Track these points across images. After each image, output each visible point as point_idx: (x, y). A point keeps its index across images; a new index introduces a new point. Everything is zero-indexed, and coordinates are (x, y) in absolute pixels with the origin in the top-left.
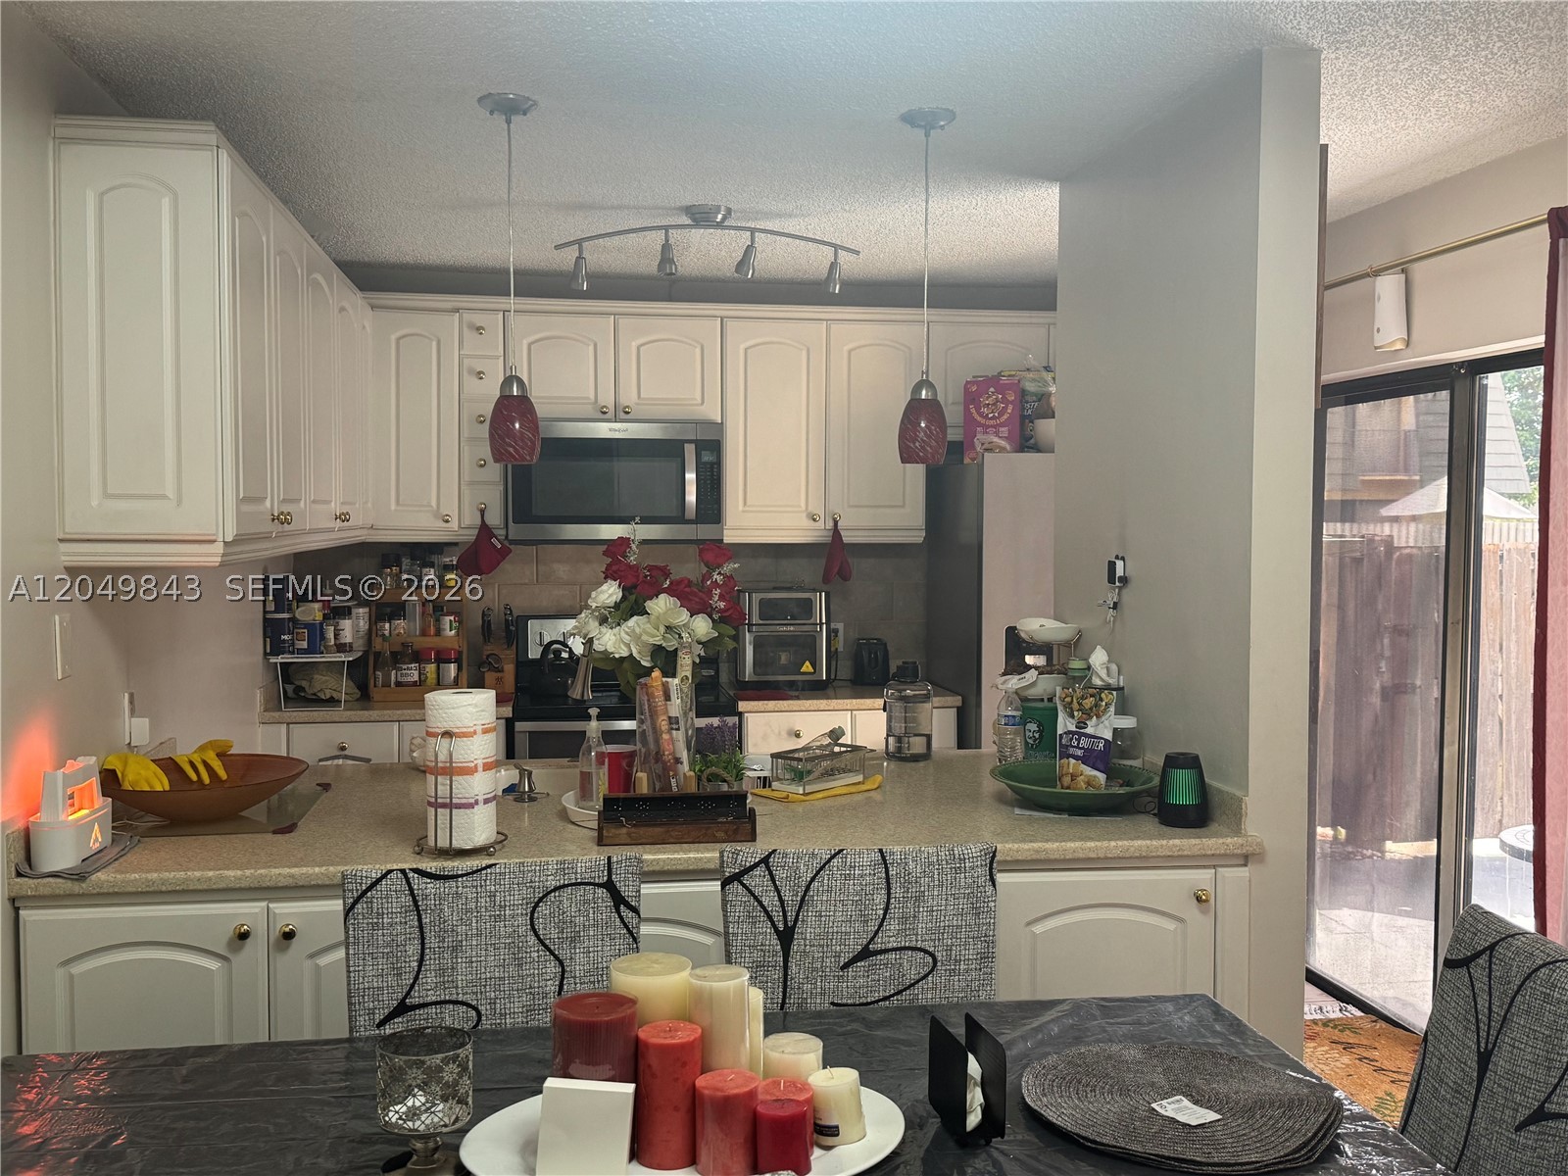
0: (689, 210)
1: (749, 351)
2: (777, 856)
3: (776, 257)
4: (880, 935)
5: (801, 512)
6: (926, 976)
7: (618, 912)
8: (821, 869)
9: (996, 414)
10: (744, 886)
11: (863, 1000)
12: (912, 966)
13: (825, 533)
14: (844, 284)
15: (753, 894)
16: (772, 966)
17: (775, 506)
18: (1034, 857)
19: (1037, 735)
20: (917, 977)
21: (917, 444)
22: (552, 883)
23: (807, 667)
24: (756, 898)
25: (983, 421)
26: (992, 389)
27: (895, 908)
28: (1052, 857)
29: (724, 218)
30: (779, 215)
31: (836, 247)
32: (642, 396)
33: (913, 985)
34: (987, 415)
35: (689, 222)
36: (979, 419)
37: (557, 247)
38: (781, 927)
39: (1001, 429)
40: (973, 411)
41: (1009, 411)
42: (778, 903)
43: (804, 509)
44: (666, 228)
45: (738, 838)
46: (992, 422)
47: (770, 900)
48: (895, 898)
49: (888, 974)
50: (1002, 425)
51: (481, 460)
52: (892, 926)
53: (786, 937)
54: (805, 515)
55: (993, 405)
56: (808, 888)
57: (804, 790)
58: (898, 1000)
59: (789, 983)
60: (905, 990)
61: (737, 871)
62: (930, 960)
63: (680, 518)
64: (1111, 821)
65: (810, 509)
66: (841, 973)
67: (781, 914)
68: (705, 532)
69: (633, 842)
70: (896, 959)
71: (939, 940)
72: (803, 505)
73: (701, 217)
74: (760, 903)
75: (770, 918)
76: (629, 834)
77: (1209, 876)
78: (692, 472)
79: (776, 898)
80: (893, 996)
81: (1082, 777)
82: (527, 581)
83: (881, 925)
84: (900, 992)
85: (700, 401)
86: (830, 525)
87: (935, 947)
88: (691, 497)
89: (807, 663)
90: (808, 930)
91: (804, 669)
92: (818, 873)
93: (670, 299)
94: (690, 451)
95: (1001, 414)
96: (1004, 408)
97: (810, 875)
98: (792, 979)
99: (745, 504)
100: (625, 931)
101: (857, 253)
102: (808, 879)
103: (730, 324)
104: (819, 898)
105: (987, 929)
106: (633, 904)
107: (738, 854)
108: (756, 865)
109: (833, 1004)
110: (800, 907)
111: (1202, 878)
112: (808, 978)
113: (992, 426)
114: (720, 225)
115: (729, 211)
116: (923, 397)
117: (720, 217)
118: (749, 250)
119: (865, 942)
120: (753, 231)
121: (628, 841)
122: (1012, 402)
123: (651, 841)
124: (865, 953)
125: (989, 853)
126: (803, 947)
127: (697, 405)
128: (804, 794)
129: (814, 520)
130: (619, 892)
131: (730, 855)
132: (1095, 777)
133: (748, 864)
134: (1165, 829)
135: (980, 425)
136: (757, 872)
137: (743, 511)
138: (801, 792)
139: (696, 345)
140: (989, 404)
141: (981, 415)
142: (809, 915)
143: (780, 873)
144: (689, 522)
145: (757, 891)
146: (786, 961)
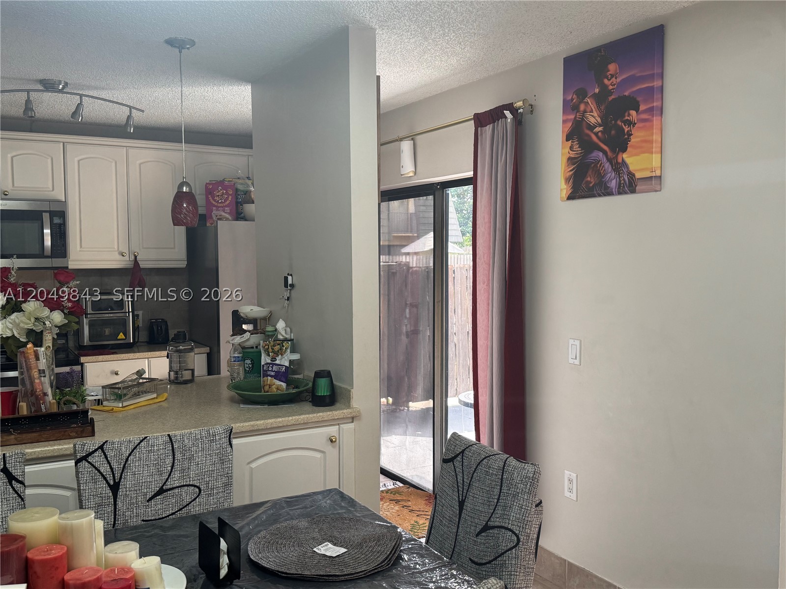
0: (42, 82)
1: (81, 162)
2: (108, 444)
3: (93, 111)
4: (169, 480)
5: (114, 251)
6: (195, 499)
7: (11, 485)
8: (135, 448)
9: (223, 201)
10: (89, 462)
11: (161, 516)
12: (187, 495)
13: (129, 263)
14: (135, 128)
15: (94, 467)
16: (107, 505)
17: (99, 248)
18: (251, 429)
19: (251, 366)
20: (190, 500)
21: (182, 216)
23: (121, 336)
24: (96, 469)
25: (216, 204)
26: (220, 188)
27: (177, 465)
28: (260, 428)
29: (64, 88)
30: (96, 88)
31: (131, 107)
32: (15, 185)
33: (188, 505)
34: (218, 201)
35: (42, 88)
36: (214, 203)
38: (112, 483)
39: (227, 208)
40: (211, 198)
41: (230, 199)
42: (110, 470)
43: (116, 249)
44: (28, 91)
45: (84, 435)
46: (221, 205)
47: (105, 469)
48: (178, 459)
49: (174, 501)
50: (226, 206)
52: (176, 475)
53: (115, 488)
54: (117, 253)
55: (221, 195)
56: (127, 460)
57: (122, 405)
58: (180, 514)
59: (117, 513)
60: (184, 508)
61: (84, 454)
62: (197, 490)
63: (41, 255)
64: (289, 406)
65: (120, 249)
66: (147, 504)
67: (111, 476)
68: (57, 262)
69: (19, 443)
70: (178, 492)
71: (202, 479)
72: (116, 247)
73: (49, 86)
74: (99, 471)
75: (105, 479)
76: (16, 439)
77: (336, 429)
78: (47, 229)
79: (109, 467)
80: (177, 512)
81: (274, 386)
83: (170, 475)
84: (181, 509)
85: (51, 189)
86: (133, 258)
87: (200, 483)
88: (48, 242)
89: (121, 334)
90: (128, 483)
91: (119, 337)
92: (133, 451)
93: (31, 131)
94: (46, 217)
95: (226, 201)
96: (227, 198)
97: (128, 453)
98: (119, 510)
99: (81, 247)
100: (16, 495)
101: (143, 111)
102: (127, 455)
103: (69, 147)
104: (134, 464)
105: (228, 470)
106: (20, 479)
107: (84, 445)
108: (96, 450)
109: (143, 521)
110: (123, 471)
111: (333, 430)
112: (128, 508)
113: (221, 207)
114: (61, 91)
115: (66, 84)
116: (184, 191)
117: (61, 86)
118: (79, 105)
119: (161, 485)
120: (81, 96)
121: (16, 442)
122: (231, 195)
123: (29, 441)
124: (161, 491)
125: (229, 430)
126: (125, 492)
127: (49, 191)
128: (122, 407)
129: (123, 256)
130: (11, 473)
131: (80, 446)
132: (281, 385)
133: (91, 450)
134: (315, 408)
135: (215, 206)
136: (96, 454)
137: (80, 251)
138: (121, 406)
139: (48, 157)
140: (218, 196)
141: (215, 201)
142: (128, 475)
143: (110, 454)
144: (47, 257)
145: (97, 465)
146: (115, 501)
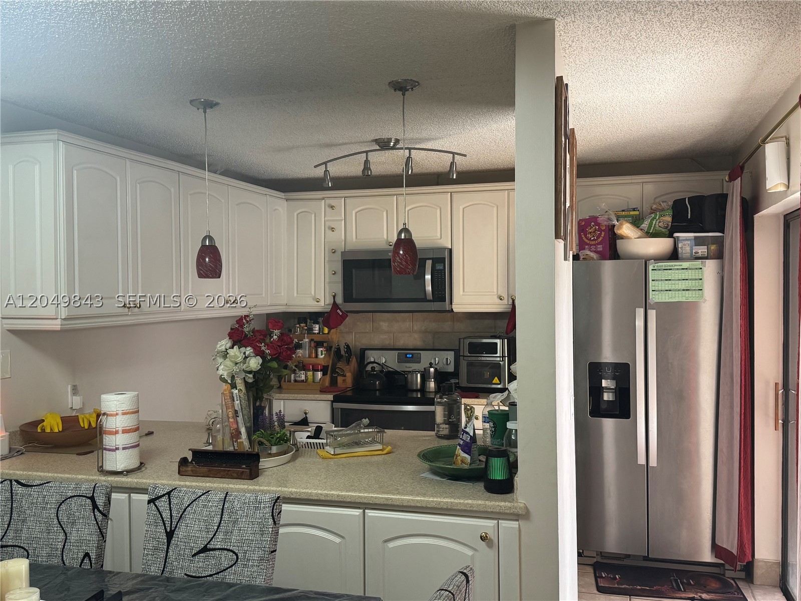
0: (377, 141)
1: (465, 209)
2: (176, 491)
3: (425, 161)
4: (214, 540)
5: (493, 295)
6: (231, 566)
7: (94, 512)
8: (194, 501)
9: (595, 238)
10: (156, 506)
11: (200, 575)
12: (226, 559)
13: (508, 306)
14: (458, 173)
15: (159, 511)
16: (161, 550)
17: (480, 292)
20: (227, 566)
22: (70, 494)
23: (496, 380)
24: (160, 513)
25: (588, 242)
26: (593, 224)
27: (223, 526)
29: (395, 144)
30: (429, 140)
31: (454, 153)
33: (225, 570)
34: (591, 238)
35: (378, 148)
36: (586, 241)
37: (315, 167)
38: (168, 529)
39: (599, 246)
40: (583, 236)
41: (602, 236)
42: (169, 517)
43: (496, 293)
44: (367, 152)
45: (243, 477)
46: (593, 243)
47: (167, 515)
48: (224, 520)
49: (214, 562)
50: (598, 244)
51: (333, 271)
52: (220, 536)
53: (170, 535)
54: (496, 296)
55: (594, 232)
56: (185, 510)
58: (216, 577)
59: (167, 560)
60: (220, 572)
61: (154, 497)
62: (235, 557)
63: (425, 300)
65: (499, 293)
66: (192, 559)
67: (170, 523)
68: (436, 306)
70: (219, 554)
71: (241, 546)
72: (495, 291)
73: (384, 145)
74: (161, 516)
75: (164, 524)
76: (192, 471)
77: (492, 525)
78: (429, 275)
79: (169, 514)
80: (214, 574)
81: (459, 457)
82: (368, 331)
83: (215, 535)
84: (217, 573)
85: (439, 237)
86: (511, 301)
87: (239, 550)
88: (429, 288)
89: (496, 378)
90: (180, 533)
91: (494, 381)
92: (192, 502)
93: (438, 184)
94: (429, 264)
95: (598, 237)
96: (600, 235)
97: (188, 503)
98: (169, 558)
99: (464, 291)
100: (95, 523)
101: (465, 156)
102: (187, 505)
103: (454, 195)
104: (189, 516)
105: (265, 544)
107: (156, 489)
108: (164, 495)
109: (186, 574)
110: (179, 520)
111: (488, 525)
112: (176, 559)
113: (593, 245)
114: (393, 148)
115: (397, 141)
117: (392, 144)
119: (206, 543)
120: (410, 149)
121: (192, 474)
122: (603, 231)
123: (202, 475)
124: (205, 550)
125: (274, 500)
126: (176, 542)
127: (438, 239)
128: (334, 455)
129: (501, 299)
130: (96, 502)
131: (152, 489)
133: (160, 494)
134: (489, 494)
135: (588, 244)
136: (163, 499)
137: (463, 295)
138: (332, 453)
139: (437, 208)
140: (591, 232)
141: (587, 239)
142: (182, 525)
143: (174, 501)
144: (430, 301)
145: (161, 509)
146: (168, 548)
